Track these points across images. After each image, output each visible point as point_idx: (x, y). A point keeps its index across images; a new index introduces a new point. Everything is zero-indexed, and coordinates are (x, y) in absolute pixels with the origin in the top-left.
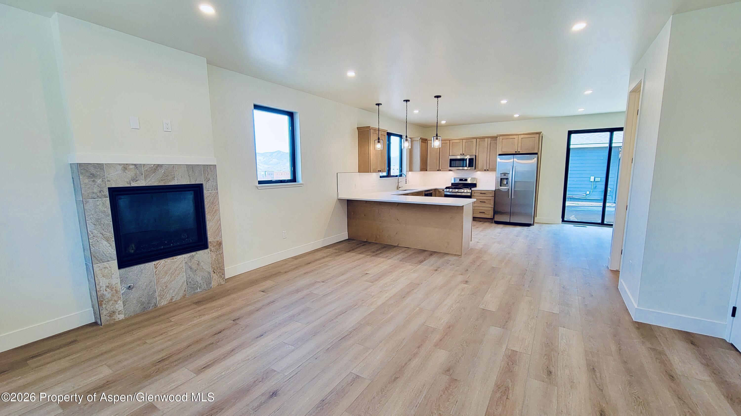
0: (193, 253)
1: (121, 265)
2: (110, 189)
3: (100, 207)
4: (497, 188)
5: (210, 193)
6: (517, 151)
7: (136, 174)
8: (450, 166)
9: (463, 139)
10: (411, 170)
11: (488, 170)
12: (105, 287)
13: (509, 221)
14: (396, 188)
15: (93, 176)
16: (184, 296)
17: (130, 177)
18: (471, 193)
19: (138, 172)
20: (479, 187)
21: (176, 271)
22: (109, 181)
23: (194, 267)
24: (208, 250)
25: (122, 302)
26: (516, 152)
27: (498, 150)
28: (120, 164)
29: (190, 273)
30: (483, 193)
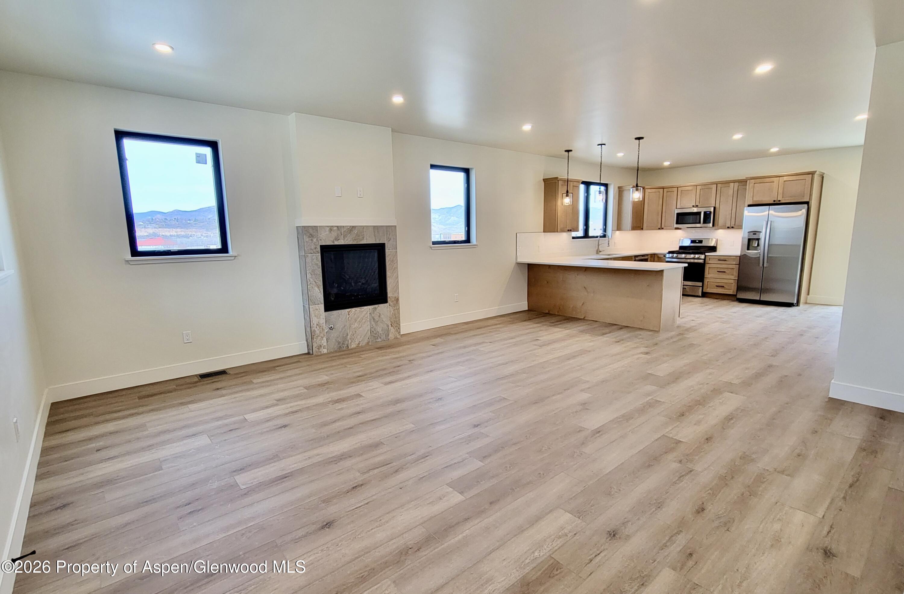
0: (376, 306)
1: (326, 310)
2: (322, 247)
3: (315, 260)
4: (742, 254)
5: (391, 252)
6: (776, 199)
7: (338, 234)
8: (677, 223)
9: (697, 186)
10: (619, 228)
11: (732, 227)
12: (316, 325)
13: (759, 299)
14: (595, 252)
15: (311, 236)
16: (368, 343)
17: (334, 237)
18: (705, 259)
19: (339, 233)
20: (720, 252)
21: (363, 319)
22: (321, 240)
23: (377, 318)
24: (388, 304)
25: (326, 339)
26: (774, 201)
27: (748, 199)
28: (328, 226)
29: (373, 323)
30: (723, 259)
